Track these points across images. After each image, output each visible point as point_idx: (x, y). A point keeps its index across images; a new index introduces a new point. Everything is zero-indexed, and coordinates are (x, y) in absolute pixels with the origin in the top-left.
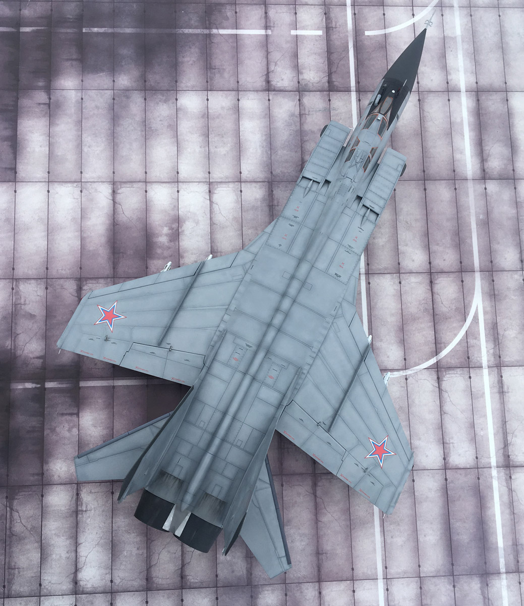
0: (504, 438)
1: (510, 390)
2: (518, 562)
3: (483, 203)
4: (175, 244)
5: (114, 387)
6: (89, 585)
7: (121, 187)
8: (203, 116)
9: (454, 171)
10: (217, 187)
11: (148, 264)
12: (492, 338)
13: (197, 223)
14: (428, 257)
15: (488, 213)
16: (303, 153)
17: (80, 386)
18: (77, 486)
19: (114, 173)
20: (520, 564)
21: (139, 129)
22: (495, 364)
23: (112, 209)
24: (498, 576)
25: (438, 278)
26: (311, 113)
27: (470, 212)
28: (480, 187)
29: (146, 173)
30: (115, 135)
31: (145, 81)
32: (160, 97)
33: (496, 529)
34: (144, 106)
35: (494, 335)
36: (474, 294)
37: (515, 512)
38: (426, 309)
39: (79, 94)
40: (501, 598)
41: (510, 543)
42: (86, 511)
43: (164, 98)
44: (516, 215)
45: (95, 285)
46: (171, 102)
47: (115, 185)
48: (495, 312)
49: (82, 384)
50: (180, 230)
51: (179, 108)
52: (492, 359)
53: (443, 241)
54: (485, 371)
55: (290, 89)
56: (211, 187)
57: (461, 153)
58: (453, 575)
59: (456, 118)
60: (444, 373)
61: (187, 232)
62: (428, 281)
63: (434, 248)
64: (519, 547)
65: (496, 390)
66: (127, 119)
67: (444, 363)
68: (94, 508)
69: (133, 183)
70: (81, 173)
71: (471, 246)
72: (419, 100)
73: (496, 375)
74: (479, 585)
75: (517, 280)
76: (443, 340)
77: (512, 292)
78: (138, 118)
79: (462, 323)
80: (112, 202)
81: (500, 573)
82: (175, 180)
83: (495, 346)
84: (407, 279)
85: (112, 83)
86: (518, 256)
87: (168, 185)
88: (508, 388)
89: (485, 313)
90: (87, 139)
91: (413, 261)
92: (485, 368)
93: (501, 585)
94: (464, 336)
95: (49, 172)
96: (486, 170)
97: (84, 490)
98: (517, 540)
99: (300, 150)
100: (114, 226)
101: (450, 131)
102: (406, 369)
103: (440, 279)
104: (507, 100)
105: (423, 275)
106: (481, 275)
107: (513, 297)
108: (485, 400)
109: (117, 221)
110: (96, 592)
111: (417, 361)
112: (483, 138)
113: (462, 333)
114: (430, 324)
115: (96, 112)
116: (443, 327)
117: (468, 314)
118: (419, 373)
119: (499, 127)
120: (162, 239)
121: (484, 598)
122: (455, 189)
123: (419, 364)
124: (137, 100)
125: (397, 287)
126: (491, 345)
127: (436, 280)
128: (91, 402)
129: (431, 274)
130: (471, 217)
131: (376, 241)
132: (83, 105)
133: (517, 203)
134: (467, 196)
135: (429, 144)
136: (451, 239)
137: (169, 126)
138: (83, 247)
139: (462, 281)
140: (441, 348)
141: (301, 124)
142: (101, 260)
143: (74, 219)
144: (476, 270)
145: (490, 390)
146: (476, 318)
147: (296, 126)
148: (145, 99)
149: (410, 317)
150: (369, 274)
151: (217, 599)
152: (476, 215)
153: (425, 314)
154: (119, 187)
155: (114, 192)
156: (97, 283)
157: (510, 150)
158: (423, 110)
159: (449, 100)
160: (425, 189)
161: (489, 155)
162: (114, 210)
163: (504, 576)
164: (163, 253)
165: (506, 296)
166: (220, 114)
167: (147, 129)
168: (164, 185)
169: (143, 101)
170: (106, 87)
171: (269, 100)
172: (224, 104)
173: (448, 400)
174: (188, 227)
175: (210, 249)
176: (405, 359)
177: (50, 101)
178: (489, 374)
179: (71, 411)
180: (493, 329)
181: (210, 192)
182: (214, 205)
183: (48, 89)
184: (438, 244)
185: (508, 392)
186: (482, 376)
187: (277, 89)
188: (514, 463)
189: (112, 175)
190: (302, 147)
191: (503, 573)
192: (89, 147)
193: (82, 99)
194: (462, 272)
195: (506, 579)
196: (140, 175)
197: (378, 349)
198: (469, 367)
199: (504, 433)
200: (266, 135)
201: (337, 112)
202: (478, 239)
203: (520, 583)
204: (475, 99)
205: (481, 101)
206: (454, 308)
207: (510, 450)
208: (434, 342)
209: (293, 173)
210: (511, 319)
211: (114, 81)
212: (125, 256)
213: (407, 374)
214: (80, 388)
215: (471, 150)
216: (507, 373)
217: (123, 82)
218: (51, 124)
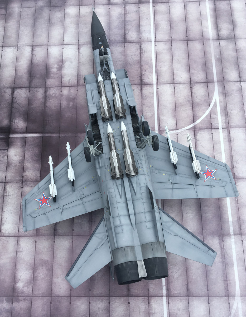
0: (231, 164)
1: (234, 140)
2: (241, 229)
3: (218, 50)
4: (60, 72)
5: (26, 137)
6: (7, 232)
7: (36, 48)
8: (77, 16)
9: (203, 36)
10: (82, 46)
11: (46, 81)
12: (224, 114)
14: (189, 76)
15: (221, 55)
16: (125, 30)
17: (10, 136)
18: (5, 184)
19: (33, 42)
20: (242, 230)
21: (46, 23)
22: (226, 127)
23: (31, 57)
24: (229, 237)
25: (195, 85)
26: (129, 13)
27: (211, 55)
28: (217, 43)
29: (48, 41)
30: (35, 26)
31: (51, 3)
32: (57, 9)
33: (228, 211)
34: (49, 13)
35: (225, 113)
36: (214, 93)
37: (238, 203)
38: (188, 101)
39: (20, 10)
40: (231, 248)
41: (236, 219)
42: (8, 196)
43: (59, 10)
44: (236, 56)
45: (20, 91)
46: (62, 11)
47: (33, 47)
48: (225, 102)
49: (11, 136)
50: (63, 66)
51: (66, 13)
52: (225, 124)
53: (197, 68)
54: (221, 131)
55: (119, 3)
56: (79, 46)
57: (206, 28)
58: (203, 235)
59: (203, 12)
60: (198, 132)
61: (66, 67)
62: (189, 87)
63: (192, 71)
64: (241, 221)
65: (227, 140)
66: (41, 19)
67: (198, 126)
68: (13, 194)
69: (42, 46)
70: (18, 42)
71: (212, 70)
72: (184, 6)
73: (227, 133)
74: (218, 241)
75: (237, 86)
76: (197, 115)
77: (235, 92)
78: (46, 18)
79: (207, 107)
80: (31, 54)
81: (230, 235)
82: (62, 44)
83: (226, 118)
84: (178, 86)
85: (35, 4)
86: (238, 74)
87: (58, 46)
88: (234, 139)
89: (220, 102)
90: (22, 28)
91: (181, 78)
92: (221, 129)
93: (231, 241)
94: (209, 113)
95: (3, 43)
96: (220, 35)
97: (8, 186)
98: (240, 217)
99: (124, 29)
100: (31, 64)
101: (200, 19)
102: (177, 130)
103: (196, 86)
104: (230, 4)
105: (187, 84)
106: (218, 84)
107: (235, 94)
108: (221, 145)
109: (33, 62)
110: (10, 236)
111: (183, 126)
112: (218, 21)
113: (208, 112)
114: (190, 108)
115: (27, 16)
116: (197, 109)
117: (211, 103)
118: (184, 132)
119: (226, 16)
120: (54, 70)
121: (221, 248)
122: (204, 44)
123: (184, 127)
124: (46, 11)
125: (173, 90)
126: (224, 118)
127: (194, 86)
128: (14, 144)
129: (191, 84)
130: (212, 57)
131: (162, 69)
132: (21, 14)
133: (236, 50)
134: (210, 47)
135: (190, 24)
136: (202, 67)
137: (61, 21)
138: (16, 74)
139: (208, 87)
140: (196, 119)
141: (125, 18)
142: (24, 79)
143: (13, 62)
144: (215, 81)
145: (224, 140)
146: (215, 105)
147: (122, 19)
148: (50, 10)
149: (179, 104)
150: (158, 84)
151: (73, 242)
152: (215, 55)
153: (188, 103)
154: (35, 48)
155: (32, 50)
156: (22, 90)
157: (232, 25)
158: (186, 10)
159: (200, 5)
160: (188, 45)
161: (221, 29)
162: (32, 58)
163: (233, 237)
164: (54, 76)
165: (232, 94)
166: (85, 15)
167: (50, 23)
168: (56, 46)
169: (49, 11)
170: (32, 6)
171: (109, 8)
172: (87, 11)
173: (200, 145)
174: (67, 65)
175: (77, 74)
176: (177, 125)
177: (6, 13)
178: (223, 132)
179: (4, 148)
180: (225, 110)
181: (78, 48)
182: (80, 54)
183: (6, 8)
184: (194, 70)
185: (233, 141)
186: (219, 133)
187: (113, 3)
188: (237, 177)
189: (32, 42)
190: (125, 28)
191: (232, 235)
192: (22, 31)
193: (21, 11)
194: (207, 82)
195: (234, 238)
196: (46, 42)
197: (162, 120)
198: (212, 129)
199: (231, 162)
200: (107, 23)
201: (143, 12)
202: (216, 67)
203: (242, 241)
204: (213, 4)
205: (216, 5)
206: (203, 99)
207: (235, 170)
208: (193, 116)
209: (120, 39)
210: (234, 105)
211: (36, 4)
212: (35, 78)
213: (178, 132)
214: (9, 138)
215: (211, 26)
216: (233, 131)
217: (40, 4)
218: (6, 22)
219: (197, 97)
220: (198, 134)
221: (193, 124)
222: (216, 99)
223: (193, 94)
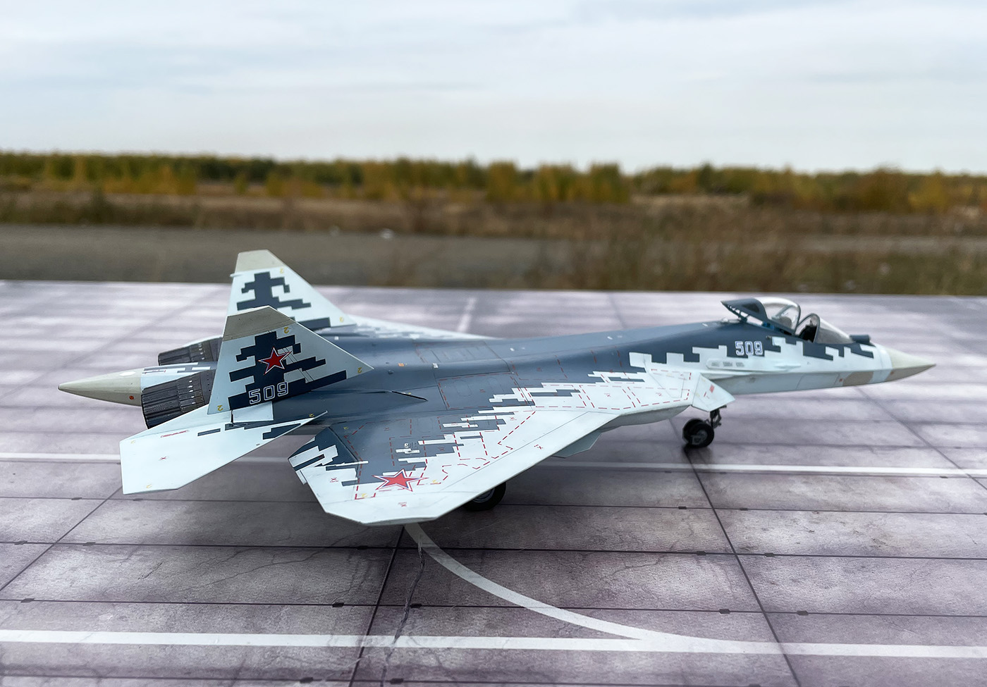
14: (792, 553)
22: (369, 668)
25: (721, 566)
52: (395, 660)
54: (345, 640)
60: (376, 558)
62: (701, 548)
63: (832, 564)
65: (256, 662)
76: (490, 562)
79: (554, 599)
83: (449, 672)
84: (701, 518)
91: (765, 529)
92: (360, 640)
94: (506, 601)
103: (718, 569)
105: (723, 542)
106: (768, 656)
113: (515, 598)
116: (541, 564)
117: (588, 615)
125: (667, 504)
126: (455, 661)
127: (713, 563)
129: (730, 555)
136: (890, 599)
139: (725, 611)
144: (787, 644)
149: (574, 516)
173: (279, 560)
178: (332, 649)
180: (527, 672)
184: (849, 571)
186: (333, 632)
194: (765, 612)
198: (378, 605)
199: (55, 669)
219: (628, 568)
220: (354, 559)
221: (436, 546)
222: (622, 638)
223: (653, 560)
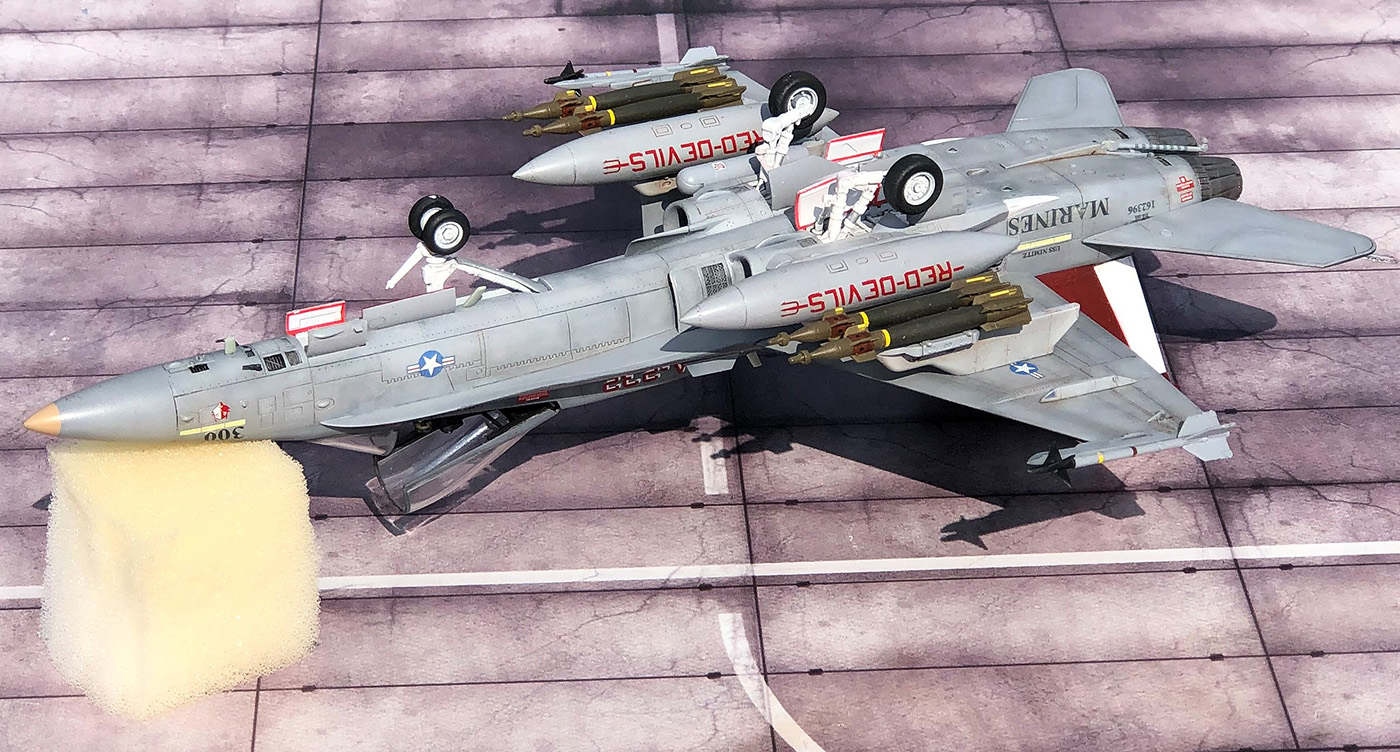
13: (1335, 184)
